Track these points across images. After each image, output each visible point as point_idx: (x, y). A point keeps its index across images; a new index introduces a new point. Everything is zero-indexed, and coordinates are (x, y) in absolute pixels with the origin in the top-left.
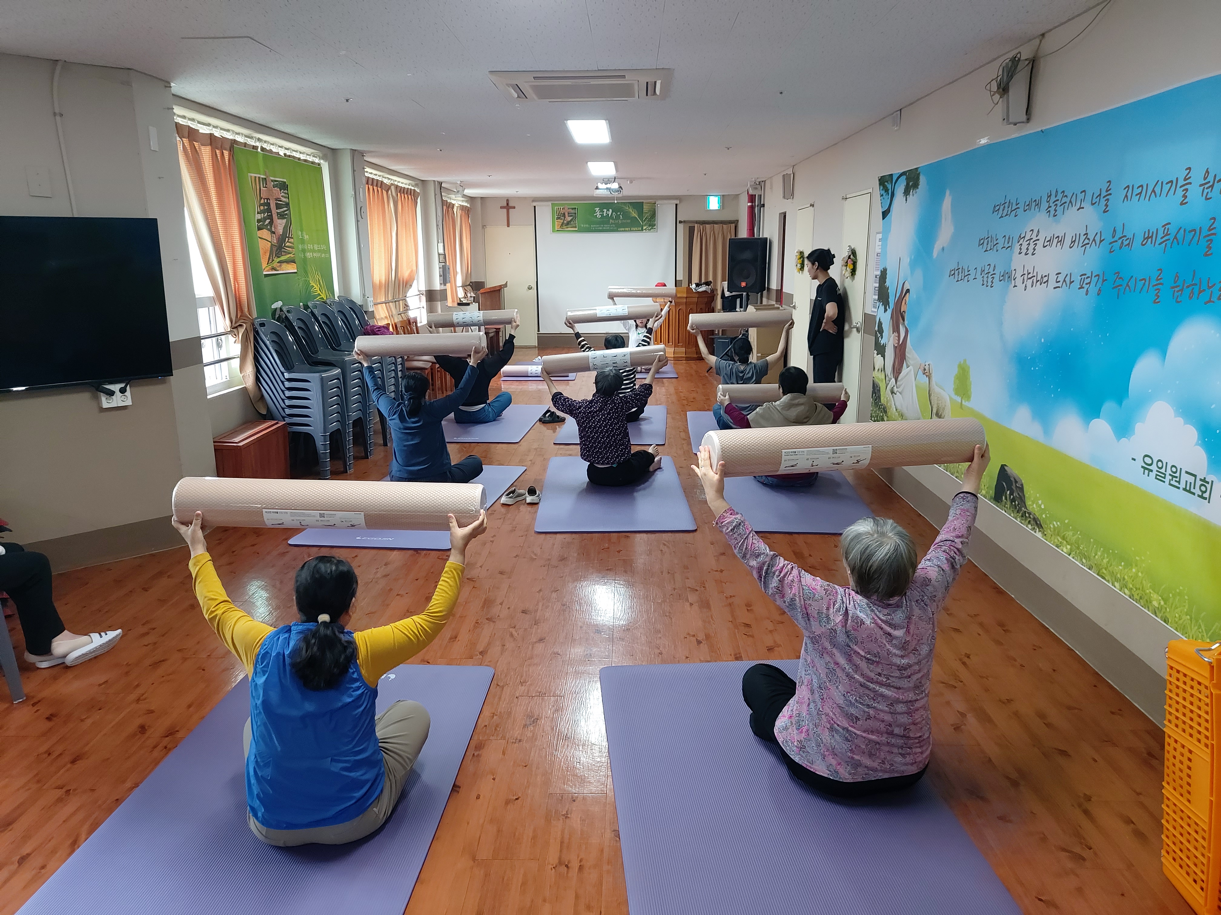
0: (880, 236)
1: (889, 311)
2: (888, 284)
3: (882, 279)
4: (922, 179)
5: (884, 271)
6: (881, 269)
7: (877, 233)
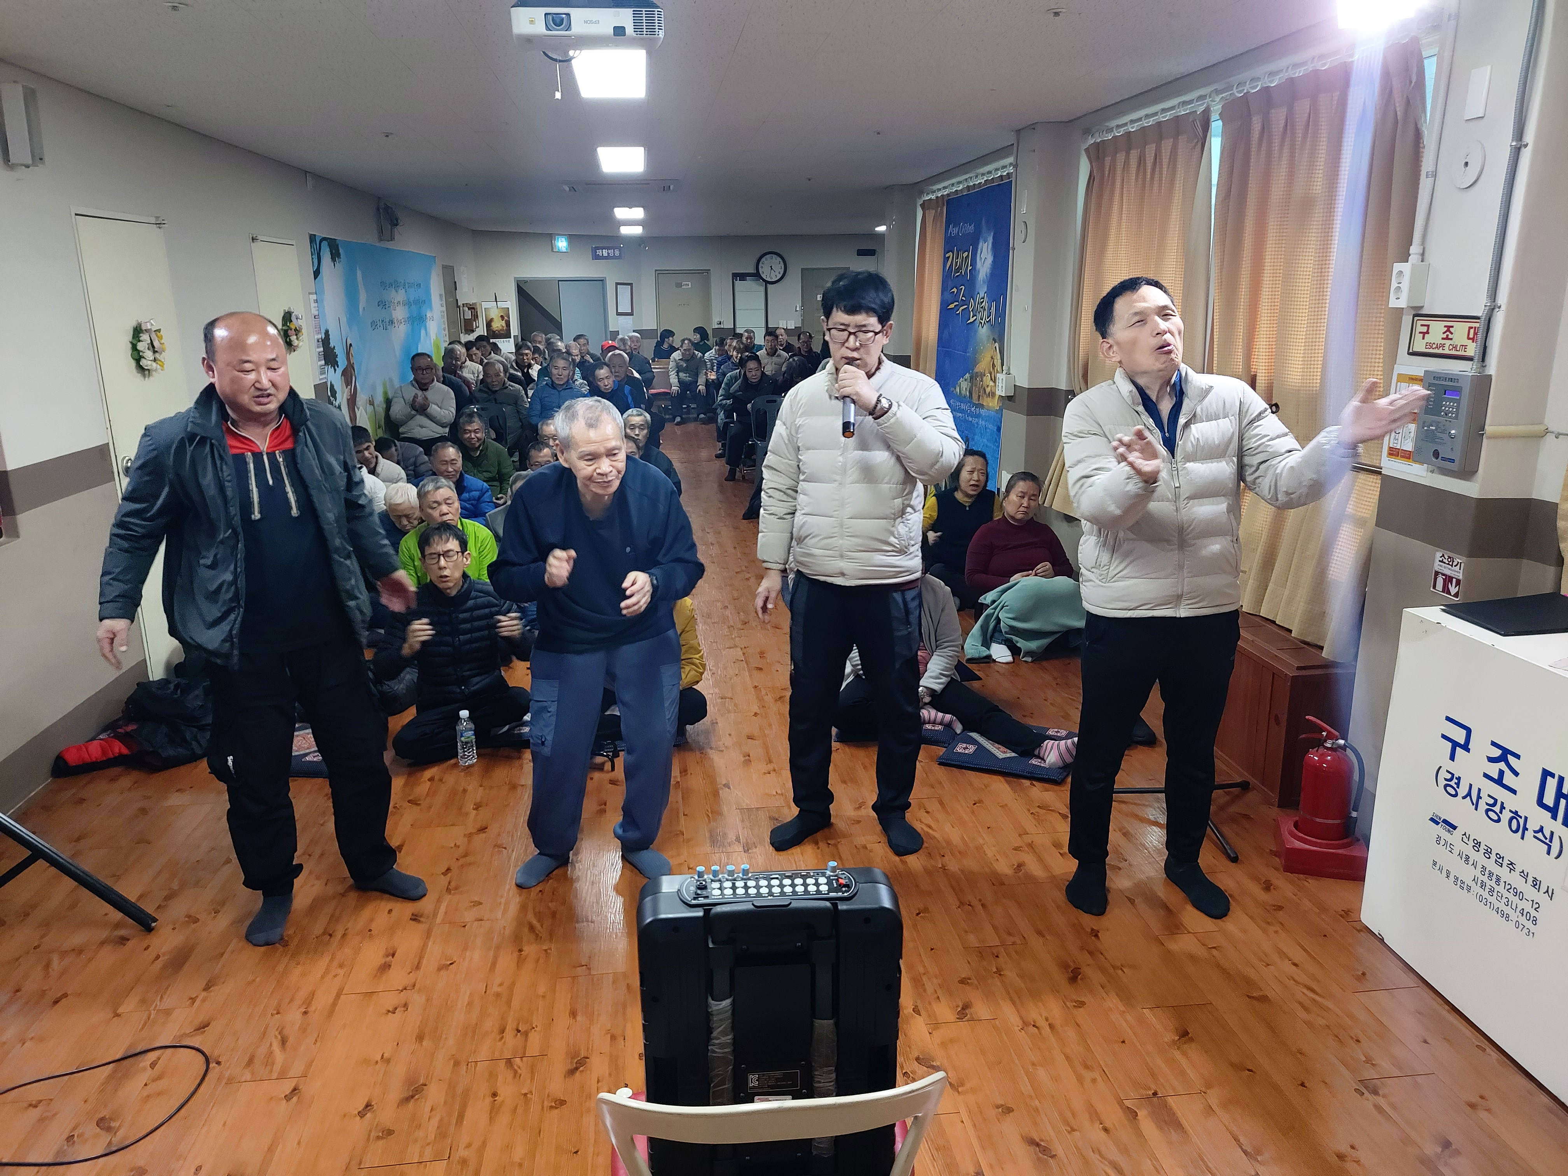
0: (314, 297)
2: (332, 345)
3: (325, 341)
4: (341, 251)
5: (327, 333)
6: (323, 331)
7: (310, 293)
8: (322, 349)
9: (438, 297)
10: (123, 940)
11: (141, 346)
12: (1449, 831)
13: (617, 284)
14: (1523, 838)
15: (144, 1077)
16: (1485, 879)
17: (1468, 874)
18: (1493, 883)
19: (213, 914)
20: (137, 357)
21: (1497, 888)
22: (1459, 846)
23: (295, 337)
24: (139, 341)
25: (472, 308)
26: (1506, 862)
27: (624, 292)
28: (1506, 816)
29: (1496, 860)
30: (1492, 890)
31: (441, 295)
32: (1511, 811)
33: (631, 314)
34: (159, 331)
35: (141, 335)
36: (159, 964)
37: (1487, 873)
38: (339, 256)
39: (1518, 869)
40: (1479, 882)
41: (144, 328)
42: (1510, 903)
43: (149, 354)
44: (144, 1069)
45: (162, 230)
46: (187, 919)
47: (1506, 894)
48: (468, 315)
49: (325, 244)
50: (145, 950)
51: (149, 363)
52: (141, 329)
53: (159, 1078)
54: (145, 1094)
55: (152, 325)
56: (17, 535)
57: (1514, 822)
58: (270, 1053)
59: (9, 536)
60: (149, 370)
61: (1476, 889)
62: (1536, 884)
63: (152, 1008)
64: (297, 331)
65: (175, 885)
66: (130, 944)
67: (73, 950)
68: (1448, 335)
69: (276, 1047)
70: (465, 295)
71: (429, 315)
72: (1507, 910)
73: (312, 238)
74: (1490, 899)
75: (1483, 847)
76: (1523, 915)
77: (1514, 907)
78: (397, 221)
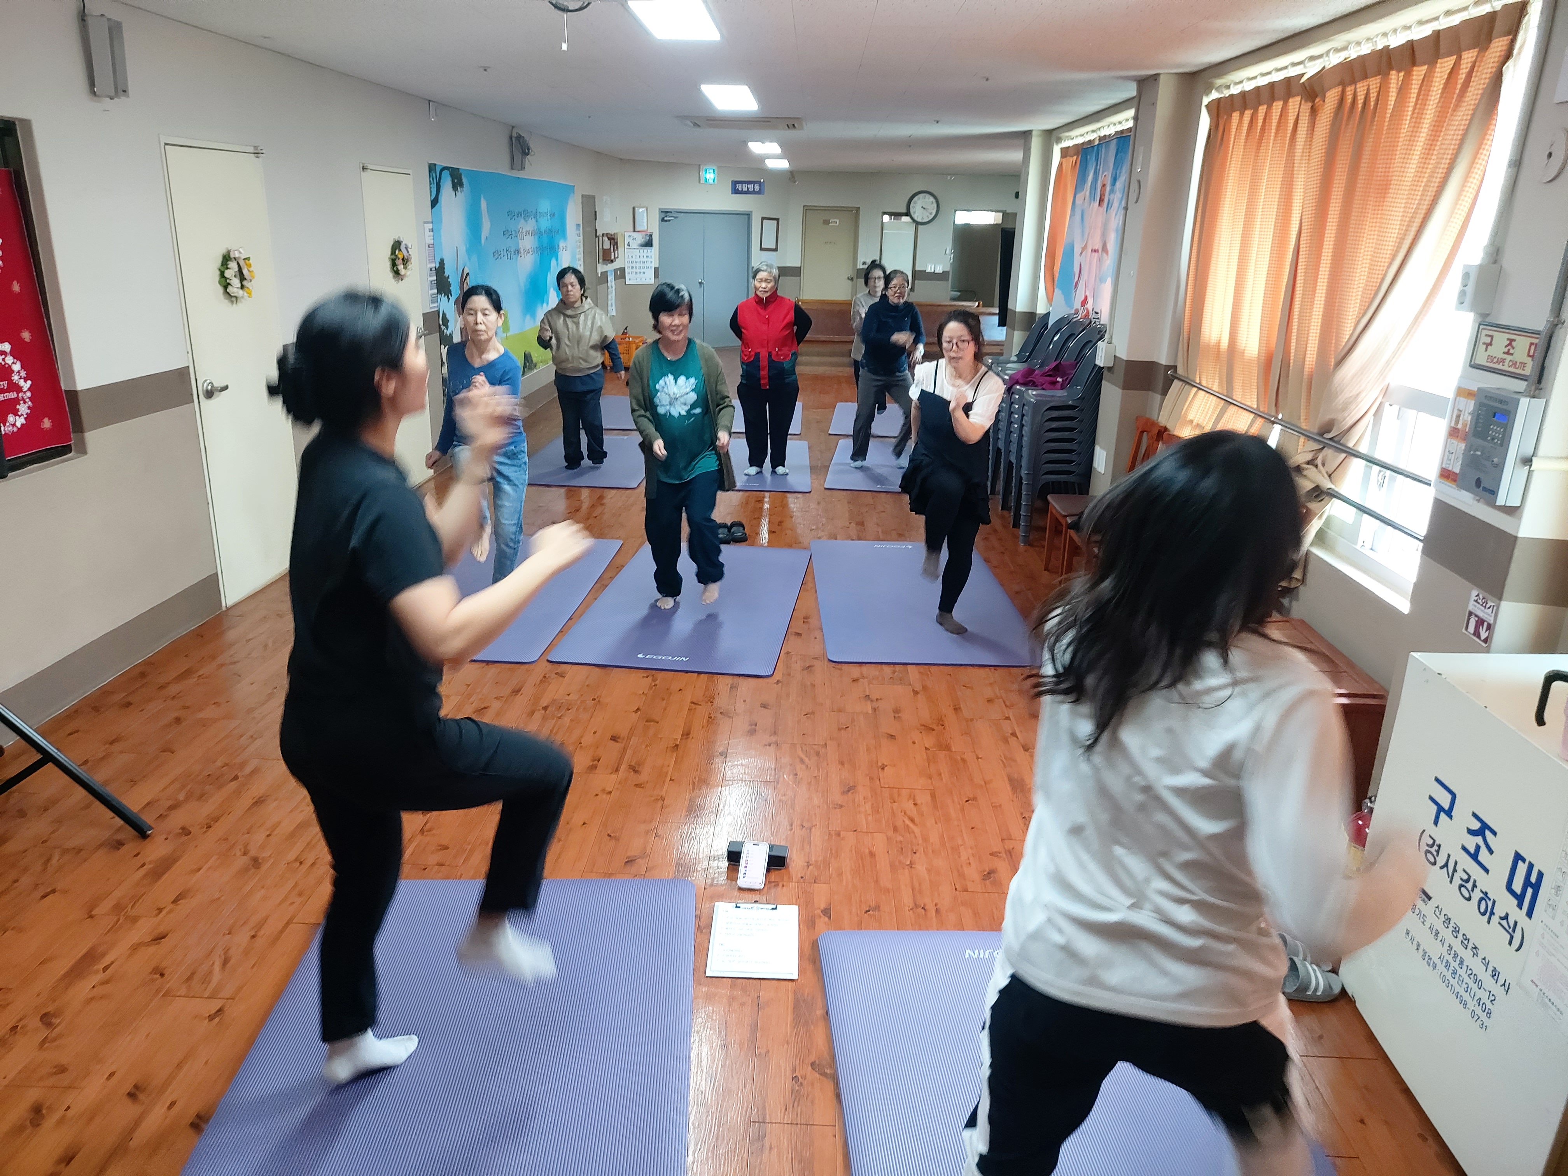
0: (430, 226)
1: (453, 299)
2: (446, 274)
3: (440, 271)
4: (464, 180)
5: (442, 262)
6: (438, 260)
7: (425, 223)
8: (435, 278)
9: (575, 227)
10: (119, 844)
11: (228, 274)
12: (1424, 901)
13: (763, 219)
14: (1489, 922)
15: (95, 979)
16: (1450, 958)
17: (1436, 950)
18: (1456, 965)
19: (205, 829)
20: (225, 285)
21: (1460, 971)
22: (1431, 919)
23: (402, 266)
24: (227, 268)
25: (613, 239)
26: (1470, 945)
27: (770, 226)
28: (1477, 895)
29: (1462, 942)
30: (1454, 973)
31: (578, 225)
32: (1481, 891)
33: (776, 250)
34: (248, 259)
35: (229, 262)
36: (142, 871)
37: (1452, 952)
38: (461, 185)
39: (1481, 956)
40: (1445, 961)
41: (232, 256)
42: (1469, 989)
43: (236, 282)
44: (97, 971)
45: (260, 159)
46: (181, 831)
47: (1467, 979)
48: (607, 245)
49: (446, 173)
50: (135, 856)
51: (235, 290)
52: (229, 257)
53: (106, 982)
54: (90, 996)
55: (240, 253)
56: (83, 451)
57: (1483, 903)
58: (210, 973)
59: (78, 452)
60: (236, 297)
61: (1441, 967)
62: (1495, 974)
63: (123, 913)
64: (405, 261)
65: (181, 797)
66: (124, 849)
67: (74, 848)
68: (1509, 350)
69: (217, 967)
70: (605, 225)
71: (562, 244)
72: (1466, 996)
73: (432, 168)
74: (1452, 981)
75: (1452, 924)
76: (1479, 1005)
77: (1472, 994)
78: (529, 150)
